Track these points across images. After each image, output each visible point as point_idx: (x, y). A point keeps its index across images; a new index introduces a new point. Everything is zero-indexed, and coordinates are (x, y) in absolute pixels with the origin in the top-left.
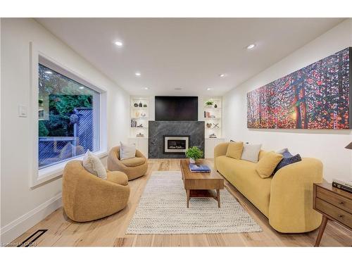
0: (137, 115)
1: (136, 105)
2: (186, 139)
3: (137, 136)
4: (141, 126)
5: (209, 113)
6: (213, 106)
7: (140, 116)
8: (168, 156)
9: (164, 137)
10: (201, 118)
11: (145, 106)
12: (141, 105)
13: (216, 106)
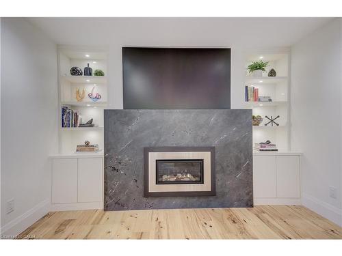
0: (79, 95)
1: (75, 72)
2: (206, 156)
3: (80, 149)
4: (90, 124)
5: (255, 91)
6: (265, 74)
7: (87, 99)
8: (156, 201)
9: (146, 151)
10: (237, 101)
11: (99, 73)
12: (88, 72)
13: (272, 73)
